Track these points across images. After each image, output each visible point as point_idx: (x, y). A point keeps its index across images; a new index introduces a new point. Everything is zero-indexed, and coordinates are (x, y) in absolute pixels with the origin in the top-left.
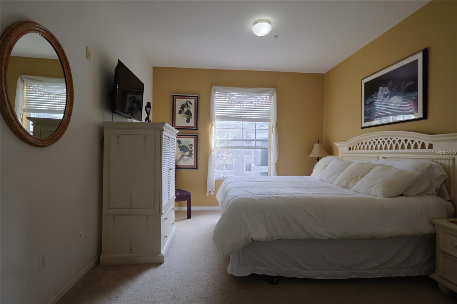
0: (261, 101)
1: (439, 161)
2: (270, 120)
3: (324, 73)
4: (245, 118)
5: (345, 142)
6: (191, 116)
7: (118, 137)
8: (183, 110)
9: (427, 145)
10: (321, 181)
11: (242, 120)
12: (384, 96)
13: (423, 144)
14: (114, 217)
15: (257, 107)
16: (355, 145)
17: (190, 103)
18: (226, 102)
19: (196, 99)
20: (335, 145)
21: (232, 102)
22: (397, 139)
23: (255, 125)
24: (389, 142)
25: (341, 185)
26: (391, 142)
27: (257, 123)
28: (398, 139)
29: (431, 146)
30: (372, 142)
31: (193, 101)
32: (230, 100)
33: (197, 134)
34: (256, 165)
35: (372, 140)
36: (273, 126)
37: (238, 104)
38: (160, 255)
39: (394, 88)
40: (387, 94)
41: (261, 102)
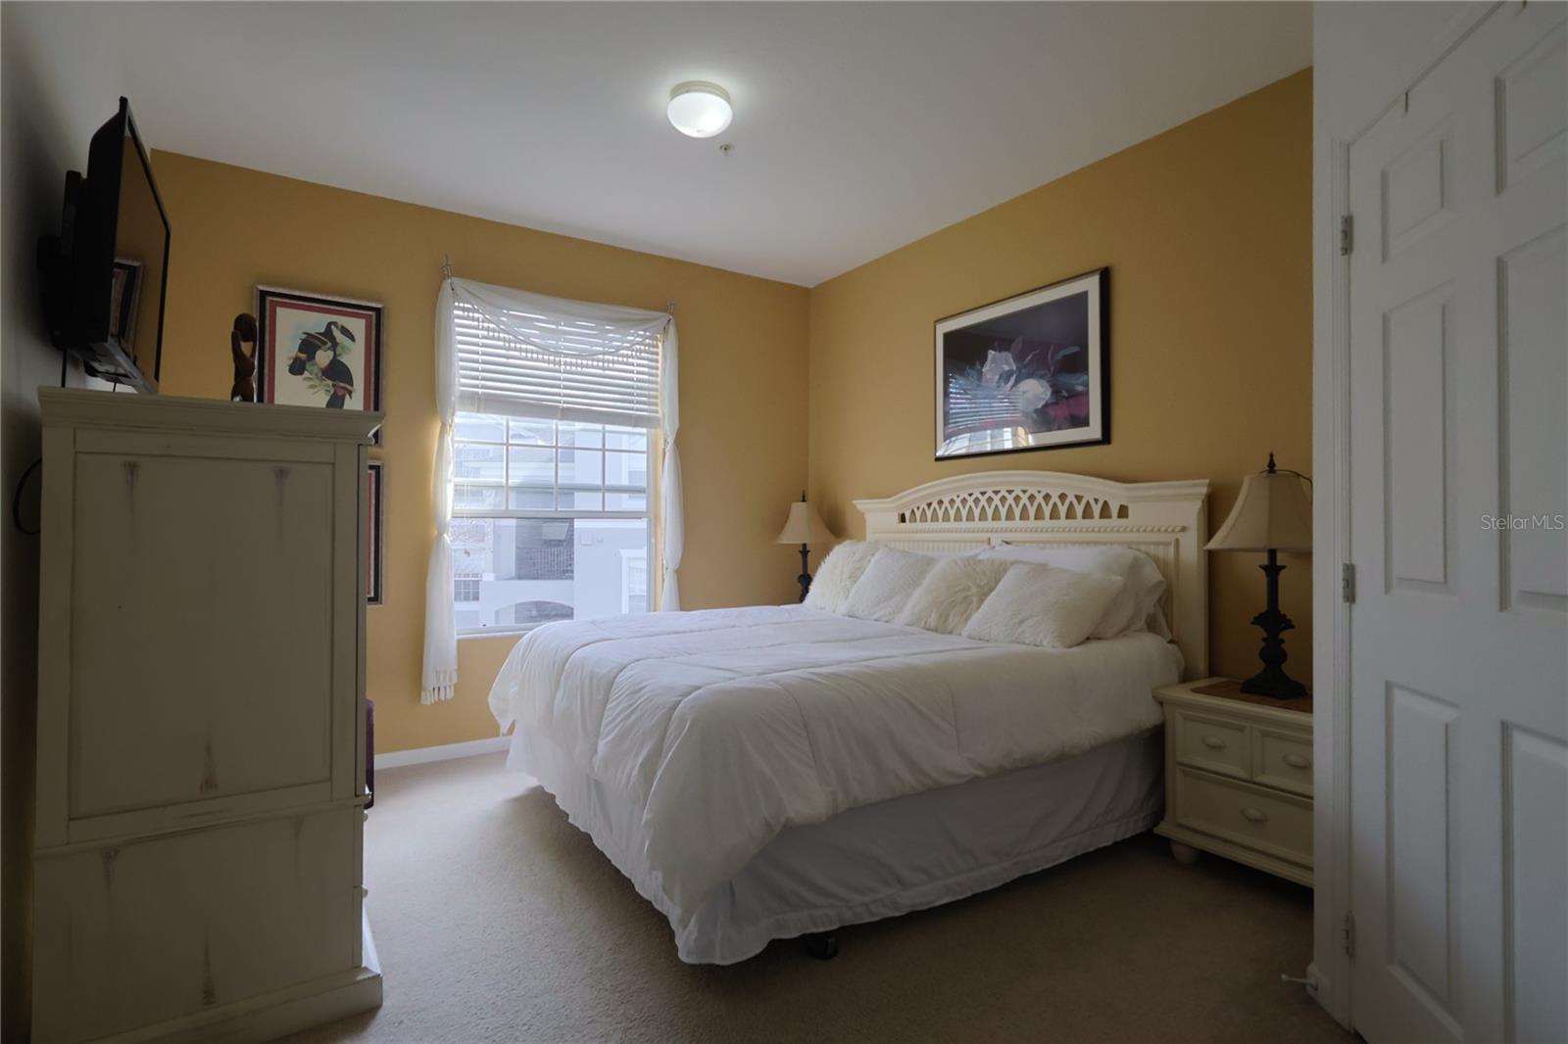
0: (625, 352)
1: (1143, 547)
2: (657, 420)
3: (811, 287)
4: (568, 409)
5: (889, 497)
6: (349, 387)
7: (132, 467)
8: (311, 357)
9: (1114, 511)
10: (850, 616)
11: (559, 415)
12: (1001, 376)
13: (1105, 508)
14: (109, 855)
15: (607, 372)
16: (918, 508)
17: (342, 333)
18: (501, 343)
19: (374, 318)
20: (854, 506)
21: (524, 346)
22: (1039, 492)
23: (601, 435)
24: (1017, 499)
25: (926, 623)
26: (1025, 499)
27: (608, 427)
28: (1043, 493)
29: (1123, 512)
30: (970, 500)
31: (358, 326)
32: (514, 336)
33: (379, 459)
34: (498, 578)
35: (970, 495)
36: (665, 441)
37: (546, 357)
38: (361, 977)
39: (1029, 357)
40: (1009, 371)
41: (628, 356)
